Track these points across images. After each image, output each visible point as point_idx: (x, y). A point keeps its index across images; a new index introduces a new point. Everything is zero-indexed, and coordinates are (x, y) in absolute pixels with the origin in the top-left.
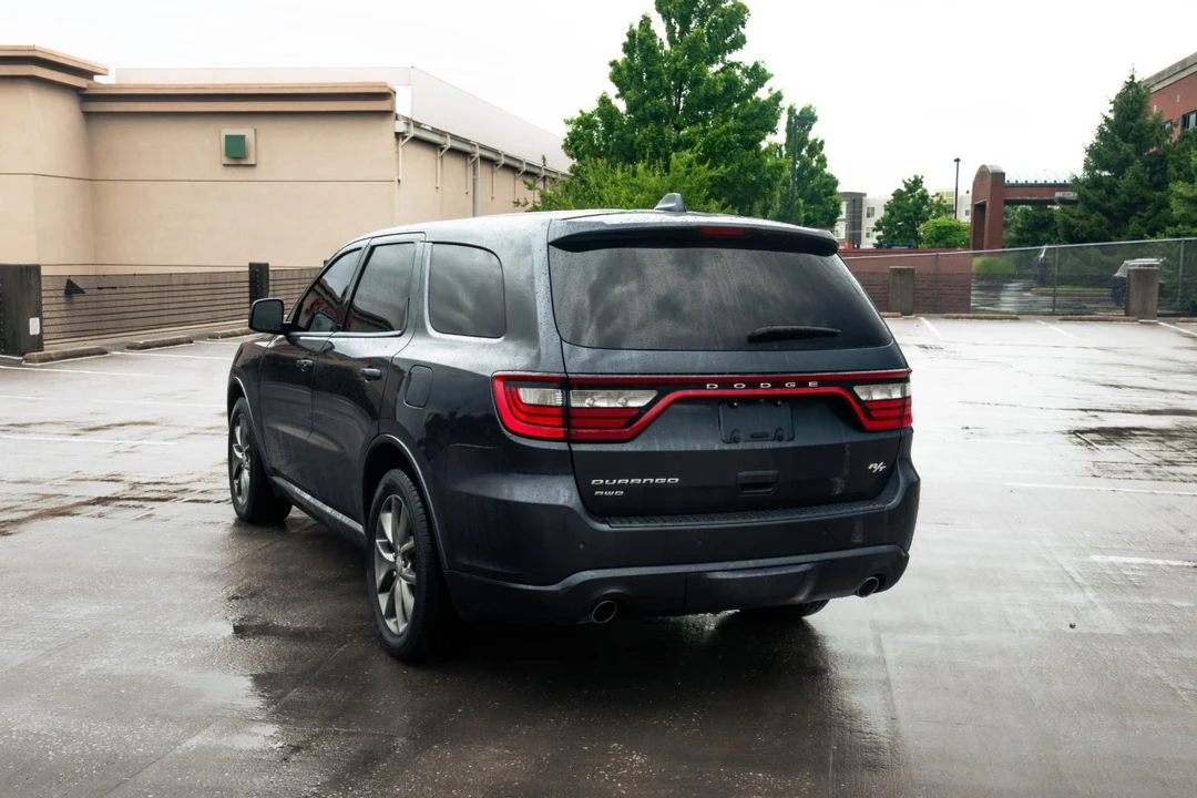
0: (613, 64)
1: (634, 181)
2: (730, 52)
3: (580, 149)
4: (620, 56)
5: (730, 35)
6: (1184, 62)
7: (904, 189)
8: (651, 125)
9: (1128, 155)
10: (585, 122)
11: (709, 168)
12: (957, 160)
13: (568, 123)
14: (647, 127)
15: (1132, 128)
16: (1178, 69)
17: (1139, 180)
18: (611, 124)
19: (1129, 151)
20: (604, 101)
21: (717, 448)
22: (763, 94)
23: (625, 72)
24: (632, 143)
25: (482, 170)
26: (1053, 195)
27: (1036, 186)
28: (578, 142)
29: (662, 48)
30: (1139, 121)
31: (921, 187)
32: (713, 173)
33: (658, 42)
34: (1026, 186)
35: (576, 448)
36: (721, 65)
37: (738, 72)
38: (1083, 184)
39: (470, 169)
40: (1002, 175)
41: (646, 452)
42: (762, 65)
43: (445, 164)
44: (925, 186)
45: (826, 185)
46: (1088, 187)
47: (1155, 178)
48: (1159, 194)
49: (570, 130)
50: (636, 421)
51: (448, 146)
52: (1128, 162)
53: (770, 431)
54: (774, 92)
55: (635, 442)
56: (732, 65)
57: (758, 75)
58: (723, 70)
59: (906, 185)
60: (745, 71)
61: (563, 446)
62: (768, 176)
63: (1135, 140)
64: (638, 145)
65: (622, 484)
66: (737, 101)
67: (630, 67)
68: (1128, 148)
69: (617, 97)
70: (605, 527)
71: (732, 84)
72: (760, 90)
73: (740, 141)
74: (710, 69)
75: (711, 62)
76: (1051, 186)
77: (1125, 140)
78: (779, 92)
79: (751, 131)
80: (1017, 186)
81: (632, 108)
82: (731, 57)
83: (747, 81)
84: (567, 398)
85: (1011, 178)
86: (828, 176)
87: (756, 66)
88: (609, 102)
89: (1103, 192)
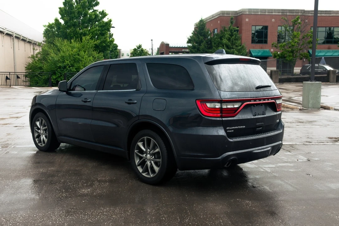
0: (60, 8)
1: (71, 45)
2: (95, 7)
3: (50, 35)
4: (62, 6)
5: (94, 1)
6: (213, 15)
7: (137, 48)
8: (72, 28)
9: (202, 40)
10: (50, 26)
11: (94, 41)
12: (152, 40)
13: (45, 26)
14: (71, 28)
15: (202, 32)
16: (211, 17)
17: (205, 47)
18: (59, 27)
19: (202, 38)
20: (57, 20)
21: (253, 118)
22: (105, 20)
23: (64, 11)
24: (66, 33)
25: (16, 40)
26: (182, 50)
27: (177, 48)
28: (48, 32)
29: (75, 4)
30: (204, 30)
31: (141, 48)
32: (96, 42)
33: (73, 3)
34: (175, 48)
35: (223, 119)
36: (92, 10)
37: (98, 13)
38: (191, 47)
39: (12, 40)
40: (168, 44)
41: (239, 119)
42: (105, 11)
43: (5, 38)
44: (142, 47)
45: (115, 47)
46: (192, 48)
47: (209, 46)
48: (210, 50)
49: (45, 29)
50: (237, 111)
51: (6, 33)
52: (202, 41)
53: (262, 113)
54: (109, 19)
55: (236, 117)
56: (95, 10)
57: (104, 14)
58: (93, 12)
59: (137, 47)
60: (100, 12)
61: (221, 119)
62: (109, 44)
63: (203, 36)
64: (68, 34)
65: (233, 128)
66: (98, 21)
67: (65, 10)
68: (201, 38)
69: (61, 18)
70: (231, 140)
71: (96, 16)
72: (104, 18)
73: (100, 33)
74: (89, 11)
75: (89, 9)
76: (181, 48)
77: (201, 35)
78: (111, 19)
79: (103, 30)
80: (172, 48)
81: (66, 22)
82: (95, 8)
83: (100, 16)
84: (221, 105)
85: (171, 45)
86: (115, 44)
87: (103, 11)
88: (58, 20)
89: (196, 49)
